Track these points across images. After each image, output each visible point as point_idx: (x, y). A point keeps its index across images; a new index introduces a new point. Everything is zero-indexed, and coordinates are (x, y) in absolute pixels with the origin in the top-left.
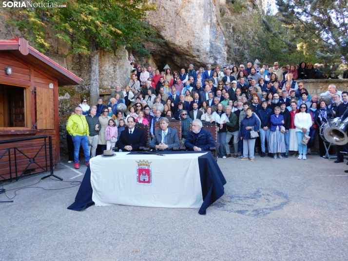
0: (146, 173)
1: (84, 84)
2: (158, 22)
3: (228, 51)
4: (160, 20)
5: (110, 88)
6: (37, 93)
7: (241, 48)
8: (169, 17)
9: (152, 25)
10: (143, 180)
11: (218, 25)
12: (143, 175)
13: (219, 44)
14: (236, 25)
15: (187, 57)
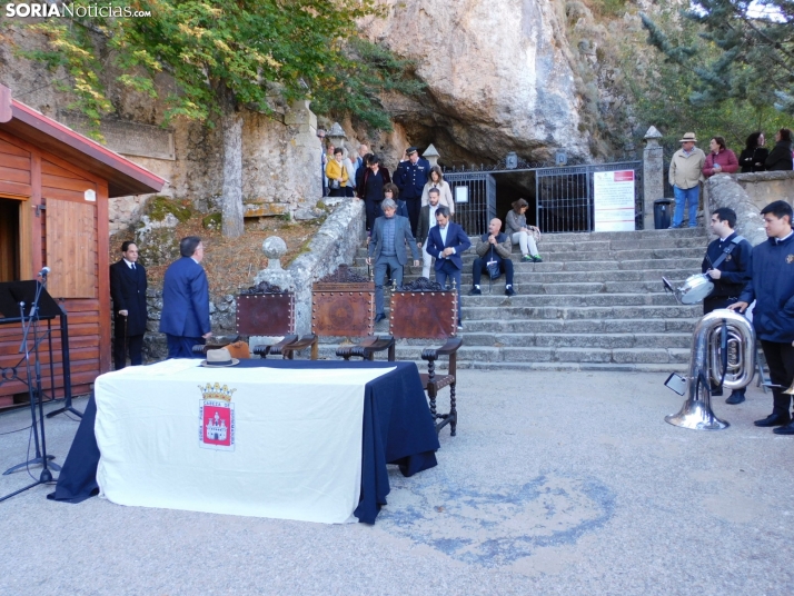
0: (221, 417)
1: (213, 193)
2: (411, 45)
3: (583, 108)
4: (416, 41)
5: (271, 200)
6: (48, 213)
7: (618, 100)
8: (436, 31)
9: (396, 54)
10: (213, 437)
11: (558, 45)
12: (213, 423)
13: (558, 92)
14: (607, 43)
15: (483, 126)
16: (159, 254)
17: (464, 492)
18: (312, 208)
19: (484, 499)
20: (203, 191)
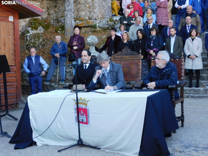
16: (36, 45)
17: (192, 146)
18: (107, 22)
19: (201, 149)
20: (55, 15)
